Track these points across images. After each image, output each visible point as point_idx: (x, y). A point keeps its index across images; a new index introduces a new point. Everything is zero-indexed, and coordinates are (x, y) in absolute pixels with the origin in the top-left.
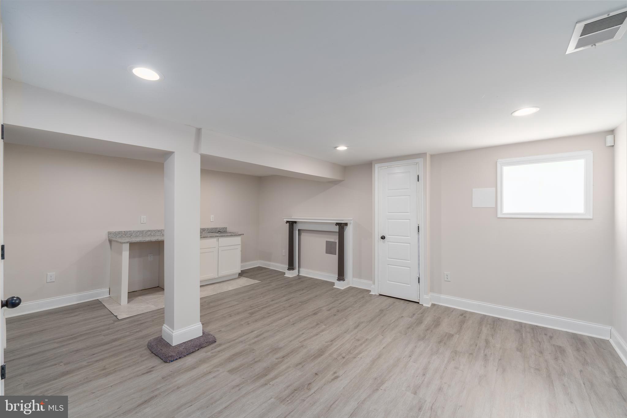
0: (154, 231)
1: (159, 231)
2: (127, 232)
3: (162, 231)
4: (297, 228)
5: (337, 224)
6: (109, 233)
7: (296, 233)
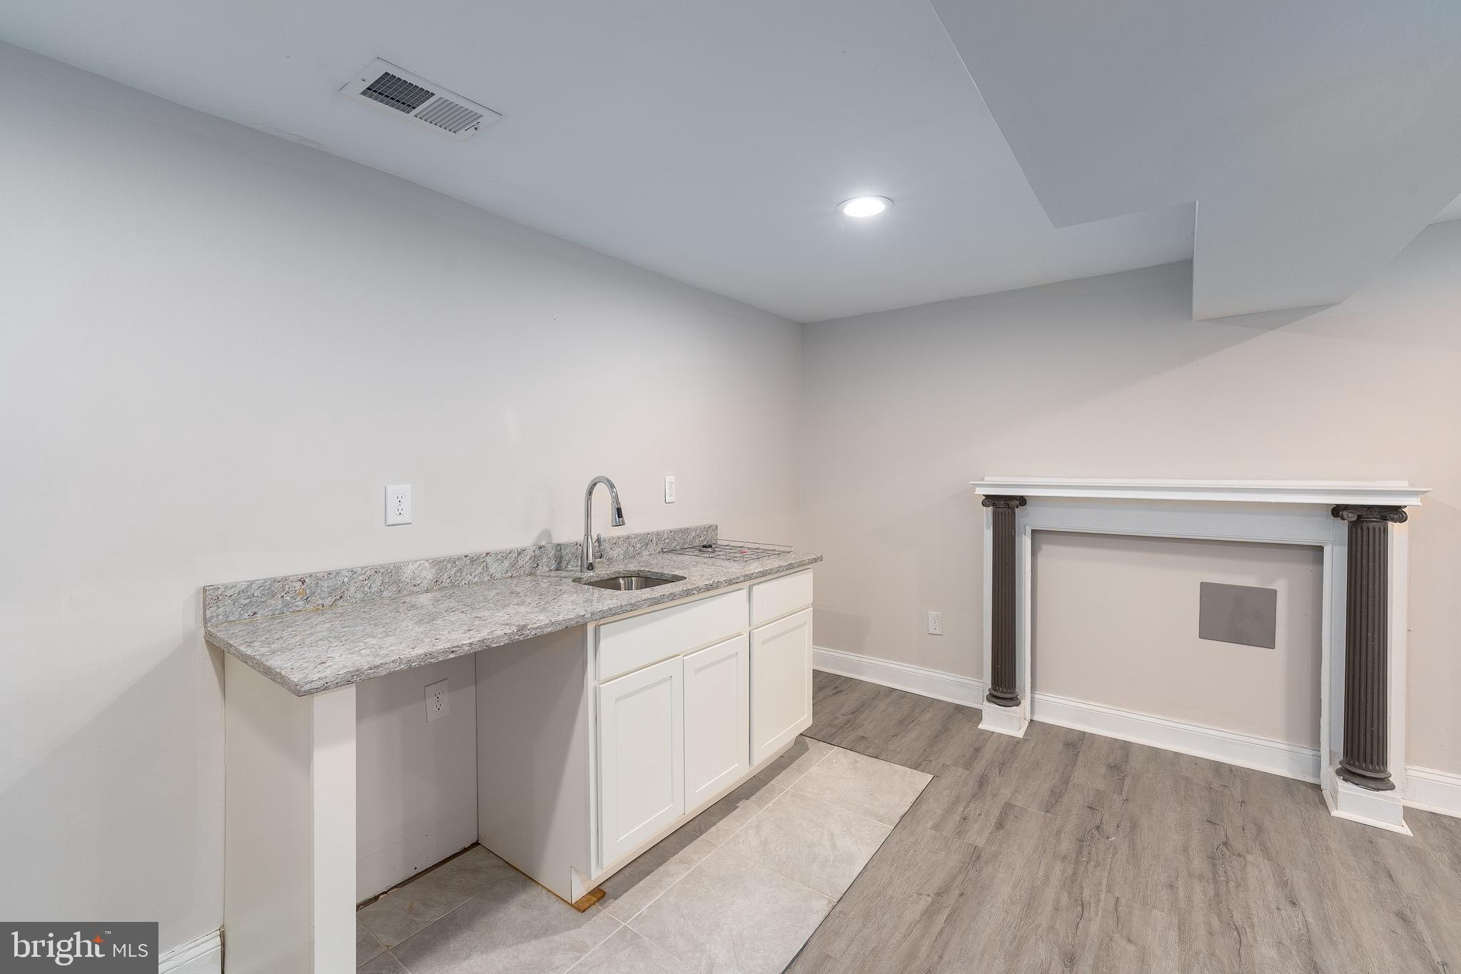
0: (453, 561)
1: (473, 560)
2: (318, 578)
3: (489, 559)
4: (1026, 521)
5: (1337, 511)
6: (210, 597)
7: (1025, 544)
